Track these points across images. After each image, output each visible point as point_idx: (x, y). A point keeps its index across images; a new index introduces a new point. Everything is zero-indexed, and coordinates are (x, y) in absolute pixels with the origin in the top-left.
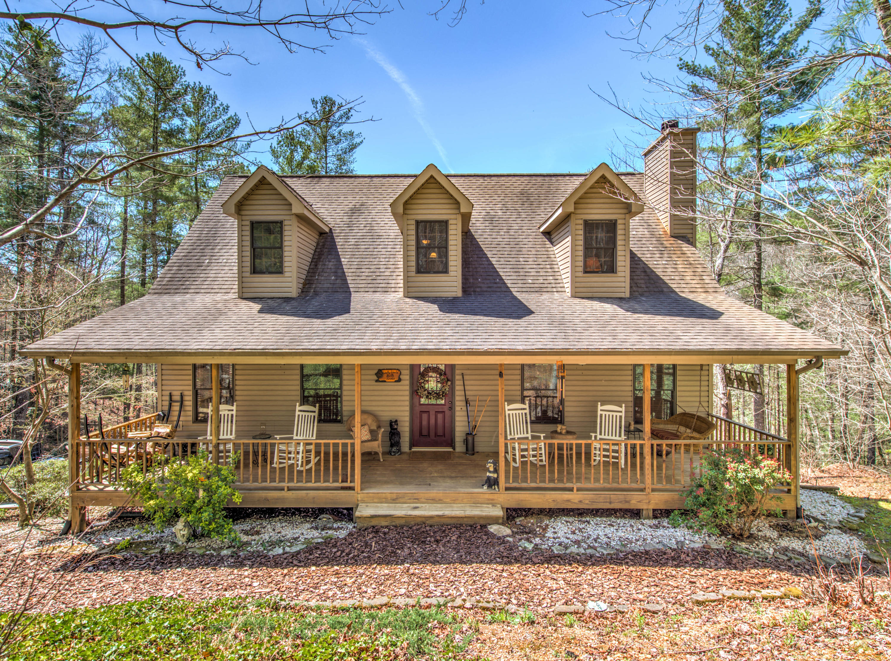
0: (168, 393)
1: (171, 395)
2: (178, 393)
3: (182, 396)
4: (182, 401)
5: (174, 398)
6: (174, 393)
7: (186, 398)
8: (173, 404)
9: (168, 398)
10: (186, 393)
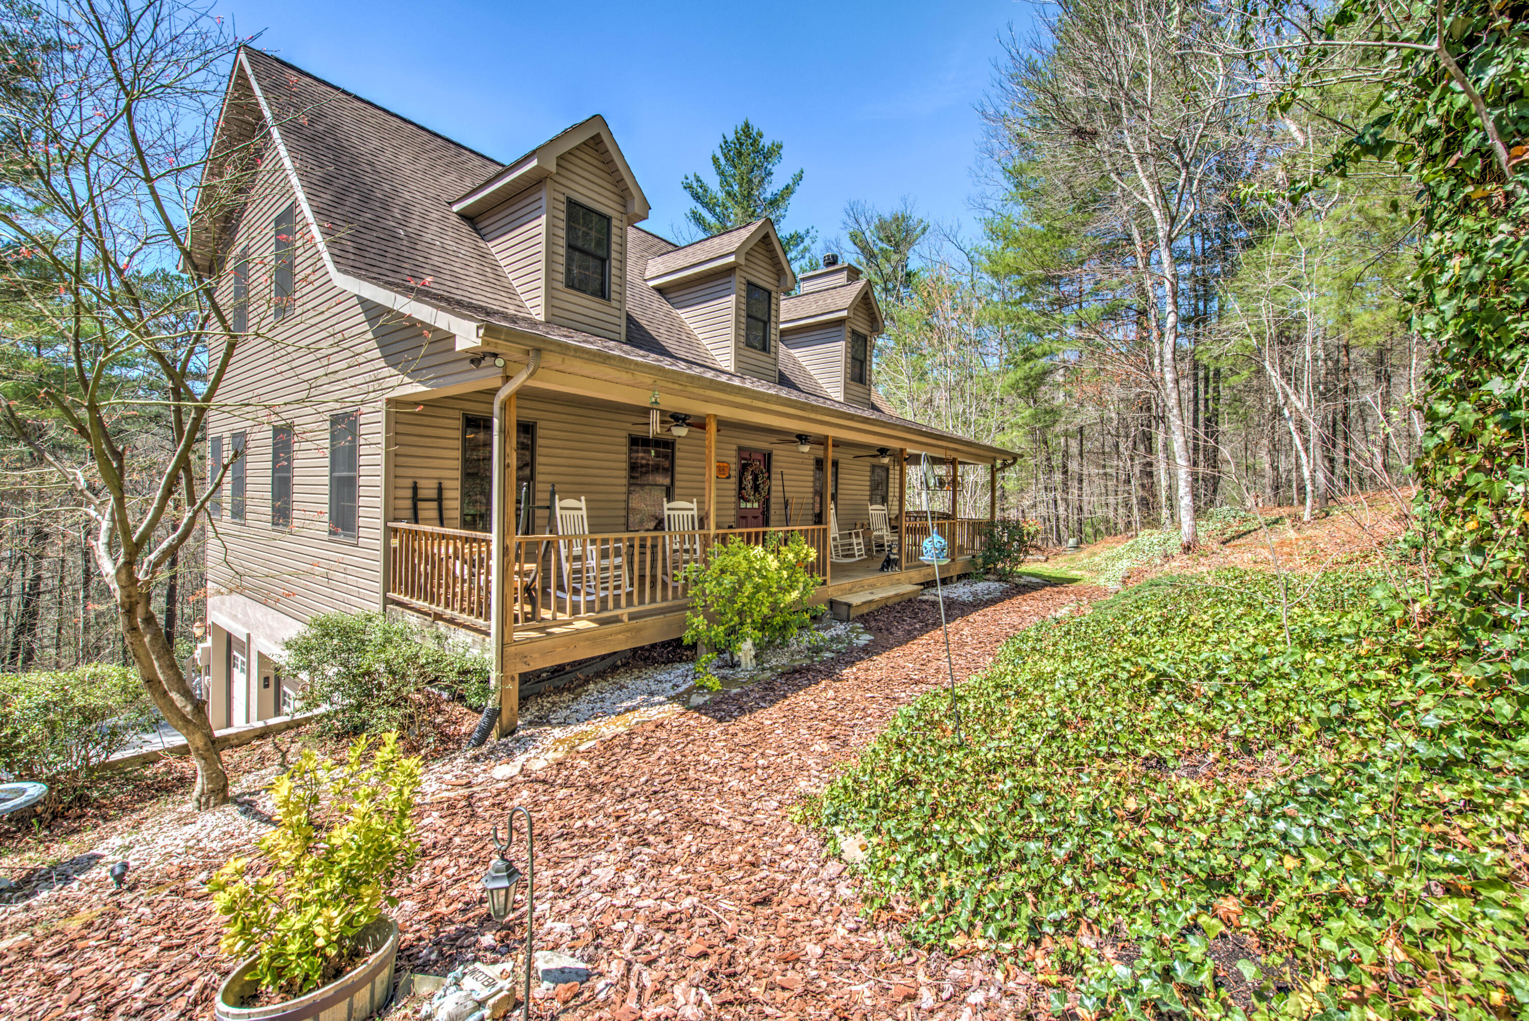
0: (409, 483)
1: (415, 488)
2: (434, 484)
3: (440, 489)
4: (440, 499)
5: (422, 493)
6: (421, 483)
7: (447, 494)
8: (421, 505)
9: (409, 493)
10: (446, 484)
